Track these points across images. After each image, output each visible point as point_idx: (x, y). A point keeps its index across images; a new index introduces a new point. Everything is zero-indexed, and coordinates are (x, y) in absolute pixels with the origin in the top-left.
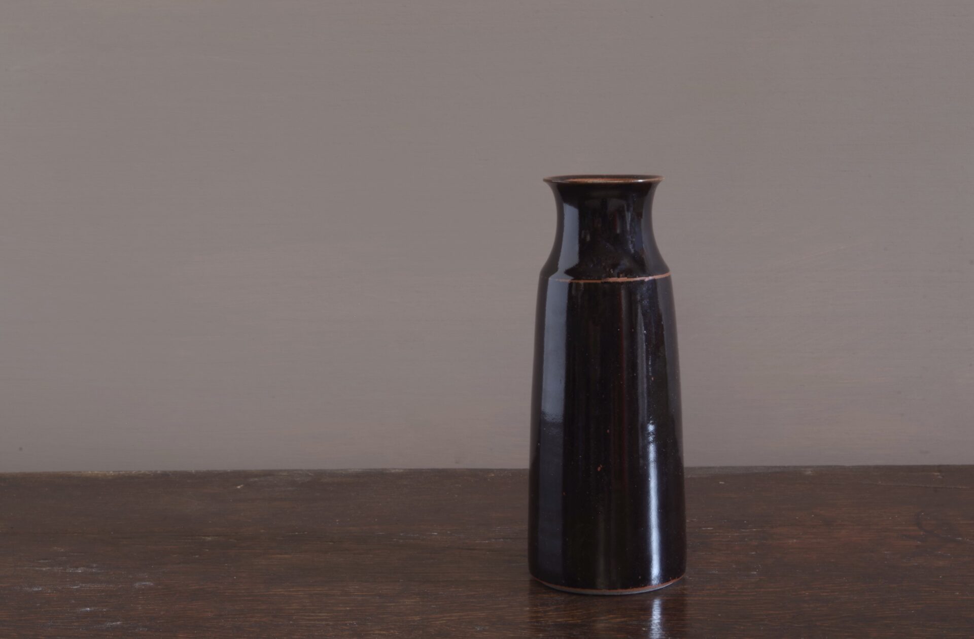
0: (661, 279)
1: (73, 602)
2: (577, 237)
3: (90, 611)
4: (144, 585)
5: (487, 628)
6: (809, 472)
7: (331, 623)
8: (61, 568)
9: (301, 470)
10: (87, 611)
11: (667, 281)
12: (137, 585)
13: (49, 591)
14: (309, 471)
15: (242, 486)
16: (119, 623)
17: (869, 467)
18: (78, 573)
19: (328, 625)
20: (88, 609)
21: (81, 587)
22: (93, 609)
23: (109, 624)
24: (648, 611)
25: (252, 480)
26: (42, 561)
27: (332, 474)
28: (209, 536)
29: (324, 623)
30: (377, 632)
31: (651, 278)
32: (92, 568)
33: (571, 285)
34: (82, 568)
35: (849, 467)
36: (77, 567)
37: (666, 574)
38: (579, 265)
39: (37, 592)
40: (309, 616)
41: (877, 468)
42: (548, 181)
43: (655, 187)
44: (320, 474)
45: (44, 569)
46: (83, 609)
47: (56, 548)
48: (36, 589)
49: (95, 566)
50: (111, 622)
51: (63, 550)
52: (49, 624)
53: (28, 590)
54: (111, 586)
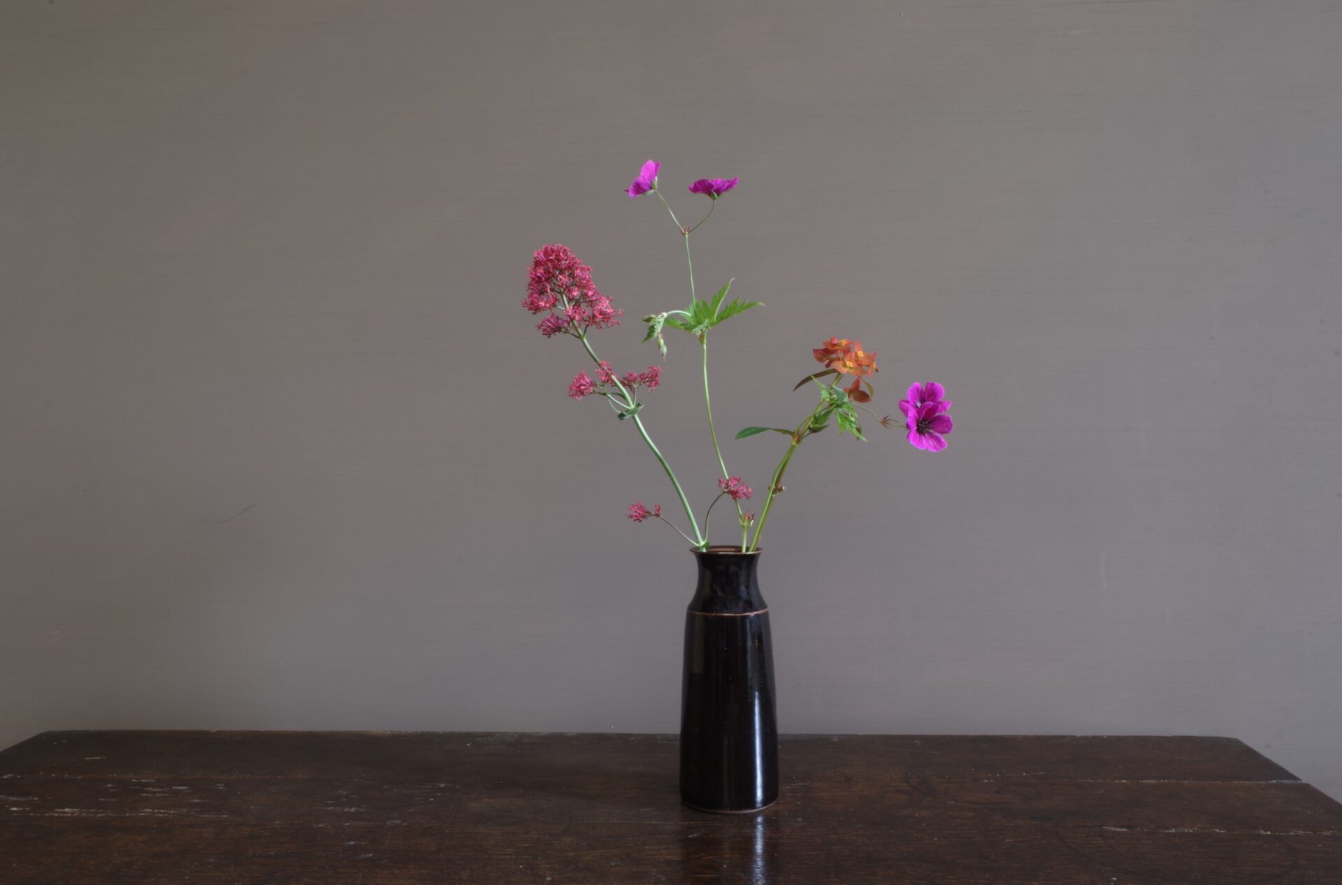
0: (763, 613)
1: (343, 836)
3: (353, 845)
4: (393, 824)
5: (619, 863)
6: (835, 739)
7: (514, 857)
8: (341, 808)
9: (510, 733)
10: (351, 845)
11: (768, 613)
12: (388, 823)
13: (329, 828)
14: (515, 733)
16: (370, 855)
18: (351, 813)
19: (511, 859)
20: (352, 843)
21: (351, 824)
22: (355, 843)
23: (363, 856)
24: (754, 826)
25: (477, 739)
26: (330, 802)
27: (530, 736)
29: (509, 857)
30: (543, 866)
31: (755, 613)
32: (362, 808)
34: (355, 809)
36: (352, 808)
37: (766, 801)
39: (321, 828)
40: (500, 851)
41: (880, 737)
43: (757, 558)
44: (521, 736)
45: (330, 808)
46: (349, 843)
47: (340, 791)
48: (320, 826)
49: (364, 806)
50: (366, 854)
51: (345, 793)
52: (323, 856)
53: (315, 826)
54: (371, 824)
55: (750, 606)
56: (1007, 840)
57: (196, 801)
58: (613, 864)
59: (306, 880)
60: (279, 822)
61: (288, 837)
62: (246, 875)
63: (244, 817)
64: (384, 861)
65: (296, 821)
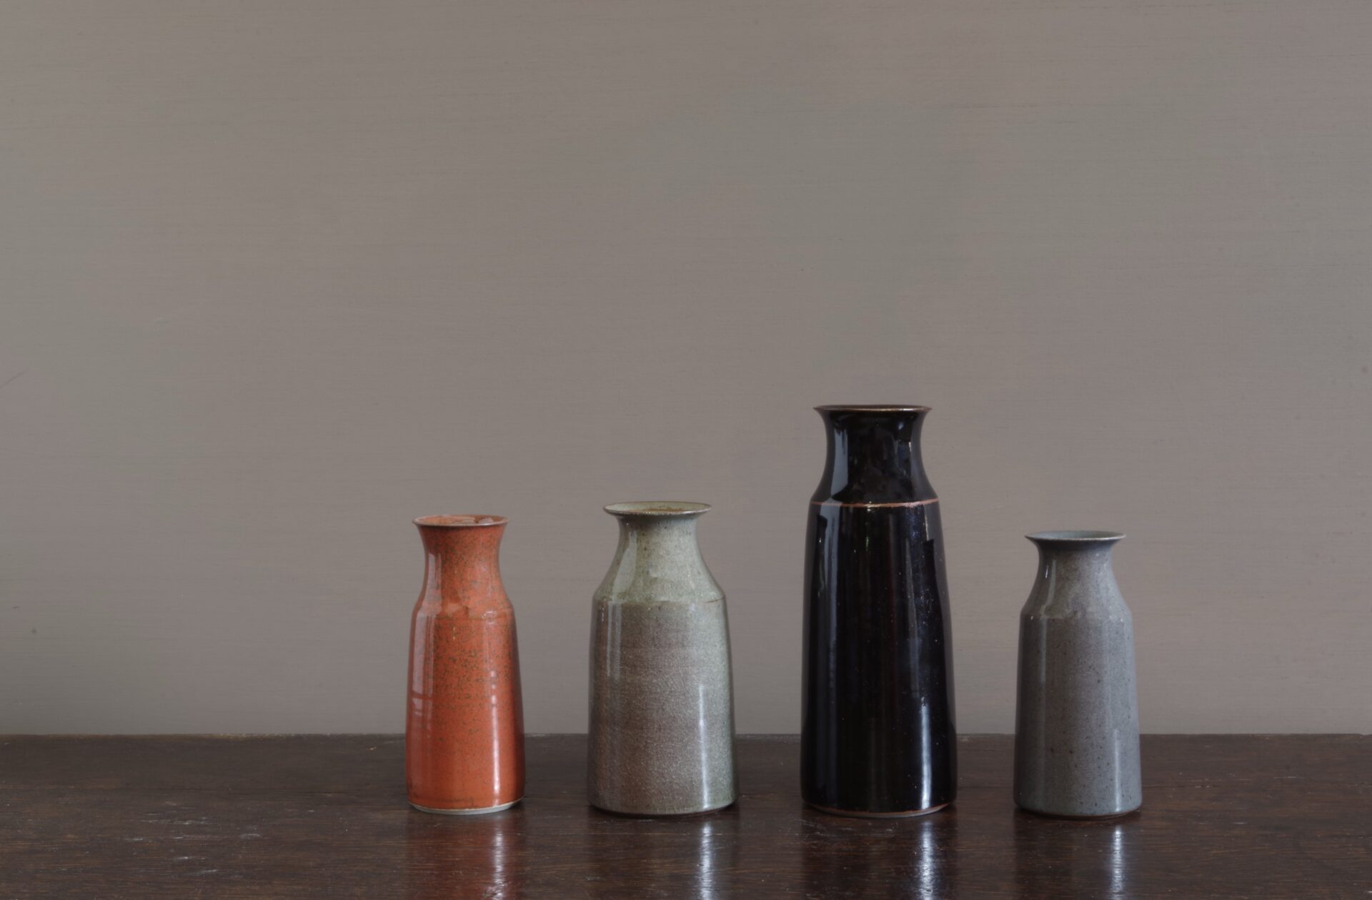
0: (929, 505)
1: (172, 851)
3: (188, 860)
4: (250, 837)
7: (436, 872)
8: (169, 820)
10: (185, 860)
11: (935, 507)
12: (243, 836)
13: (150, 841)
15: (375, 748)
16: (214, 871)
18: (185, 826)
19: (433, 874)
20: (186, 858)
21: (185, 837)
22: (191, 857)
23: (204, 872)
25: (387, 742)
26: (151, 814)
28: (329, 793)
29: (429, 872)
31: (917, 503)
32: (201, 820)
33: (842, 508)
34: (191, 821)
36: (185, 820)
38: (847, 488)
39: (138, 842)
42: (819, 410)
43: (924, 416)
45: (150, 822)
46: (181, 858)
47: (168, 803)
48: (137, 839)
49: (204, 818)
50: (208, 869)
51: (175, 804)
52: (141, 871)
53: (129, 840)
54: (216, 837)
55: (909, 491)
56: (1214, 852)
59: (116, 896)
60: (73, 836)
61: (88, 852)
62: (25, 891)
63: (19, 831)
64: (236, 876)
65: (100, 835)
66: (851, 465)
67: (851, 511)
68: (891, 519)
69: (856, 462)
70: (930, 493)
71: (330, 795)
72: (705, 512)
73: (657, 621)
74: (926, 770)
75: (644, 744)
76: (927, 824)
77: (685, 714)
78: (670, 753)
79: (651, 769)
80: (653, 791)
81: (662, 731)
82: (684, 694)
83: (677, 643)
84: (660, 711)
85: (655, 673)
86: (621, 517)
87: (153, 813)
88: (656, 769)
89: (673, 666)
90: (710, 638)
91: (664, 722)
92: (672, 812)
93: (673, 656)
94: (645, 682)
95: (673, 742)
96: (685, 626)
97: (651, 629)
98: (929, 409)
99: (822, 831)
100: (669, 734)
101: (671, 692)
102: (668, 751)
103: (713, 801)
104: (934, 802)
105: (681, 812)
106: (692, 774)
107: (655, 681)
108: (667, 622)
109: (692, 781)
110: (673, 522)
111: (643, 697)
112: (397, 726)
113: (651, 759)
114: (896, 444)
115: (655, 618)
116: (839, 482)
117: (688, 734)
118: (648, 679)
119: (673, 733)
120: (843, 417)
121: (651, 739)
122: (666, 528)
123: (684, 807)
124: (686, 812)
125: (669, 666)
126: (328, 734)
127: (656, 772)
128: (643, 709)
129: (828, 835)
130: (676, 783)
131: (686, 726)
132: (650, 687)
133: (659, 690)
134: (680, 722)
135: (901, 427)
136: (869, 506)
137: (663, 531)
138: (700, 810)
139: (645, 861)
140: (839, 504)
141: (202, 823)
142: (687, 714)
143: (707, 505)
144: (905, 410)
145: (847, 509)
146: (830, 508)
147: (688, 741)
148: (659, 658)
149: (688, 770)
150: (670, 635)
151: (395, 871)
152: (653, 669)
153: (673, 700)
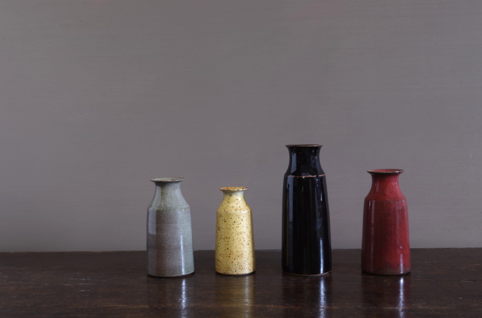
1: (79, 288)
2: (296, 162)
3: (84, 291)
7: (163, 294)
8: (78, 279)
10: (83, 291)
11: (325, 176)
13: (72, 285)
17: (351, 249)
20: (83, 290)
21: (83, 284)
22: (84, 290)
28: (129, 269)
29: (161, 294)
33: (294, 177)
35: (345, 249)
36: (83, 279)
38: (296, 171)
39: (68, 286)
42: (287, 146)
45: (72, 279)
46: (82, 291)
47: (77, 273)
48: (67, 285)
49: (89, 278)
51: (79, 274)
52: (69, 295)
53: (65, 285)
54: (93, 284)
57: (6, 277)
58: (212, 296)
60: (47, 284)
61: (52, 289)
62: (32, 301)
63: (30, 282)
64: (99, 296)
65: (56, 284)
66: (297, 163)
67: (297, 178)
68: (310, 181)
69: (299, 163)
70: (323, 173)
71: (129, 270)
72: (181, 181)
73: (164, 215)
74: (322, 261)
75: (161, 254)
76: (322, 278)
77: (173, 245)
78: (169, 257)
79: (163, 262)
80: (163, 269)
81: (166, 250)
82: (173, 239)
83: (171, 222)
84: (166, 244)
85: (164, 232)
86: (156, 183)
87: (72, 276)
88: (164, 262)
89: (169, 230)
90: (182, 221)
91: (167, 247)
92: (170, 276)
93: (169, 226)
94: (161, 234)
95: (170, 254)
96: (174, 217)
97: (162, 218)
98: (322, 146)
99: (286, 280)
100: (168, 251)
101: (169, 238)
102: (168, 256)
103: (185, 272)
104: (325, 271)
105: (172, 276)
106: (176, 264)
107: (164, 234)
108: (167, 215)
109: (176, 266)
110: (170, 184)
111: (160, 239)
112: (143, 247)
113: (163, 259)
114: (312, 157)
115: (164, 214)
116: (293, 169)
117: (174, 251)
118: (162, 234)
119: (170, 251)
120: (294, 149)
121: (163, 253)
122: (168, 186)
123: (173, 274)
124: (174, 276)
125: (168, 230)
126: (128, 251)
127: (164, 263)
128: (160, 243)
129: (288, 282)
130: (171, 267)
131: (174, 249)
132: (162, 236)
133: (165, 237)
134: (172, 247)
135: (313, 151)
136: (303, 177)
137: (168, 187)
138: (182, 275)
139: (229, 290)
140: (293, 176)
141: (88, 279)
142: (174, 245)
143: (184, 178)
144: (314, 146)
145: (296, 178)
146: (290, 177)
147: (175, 253)
148: (165, 227)
149: (175, 263)
150: (169, 220)
151: (150, 294)
152: (163, 231)
153: (169, 240)
